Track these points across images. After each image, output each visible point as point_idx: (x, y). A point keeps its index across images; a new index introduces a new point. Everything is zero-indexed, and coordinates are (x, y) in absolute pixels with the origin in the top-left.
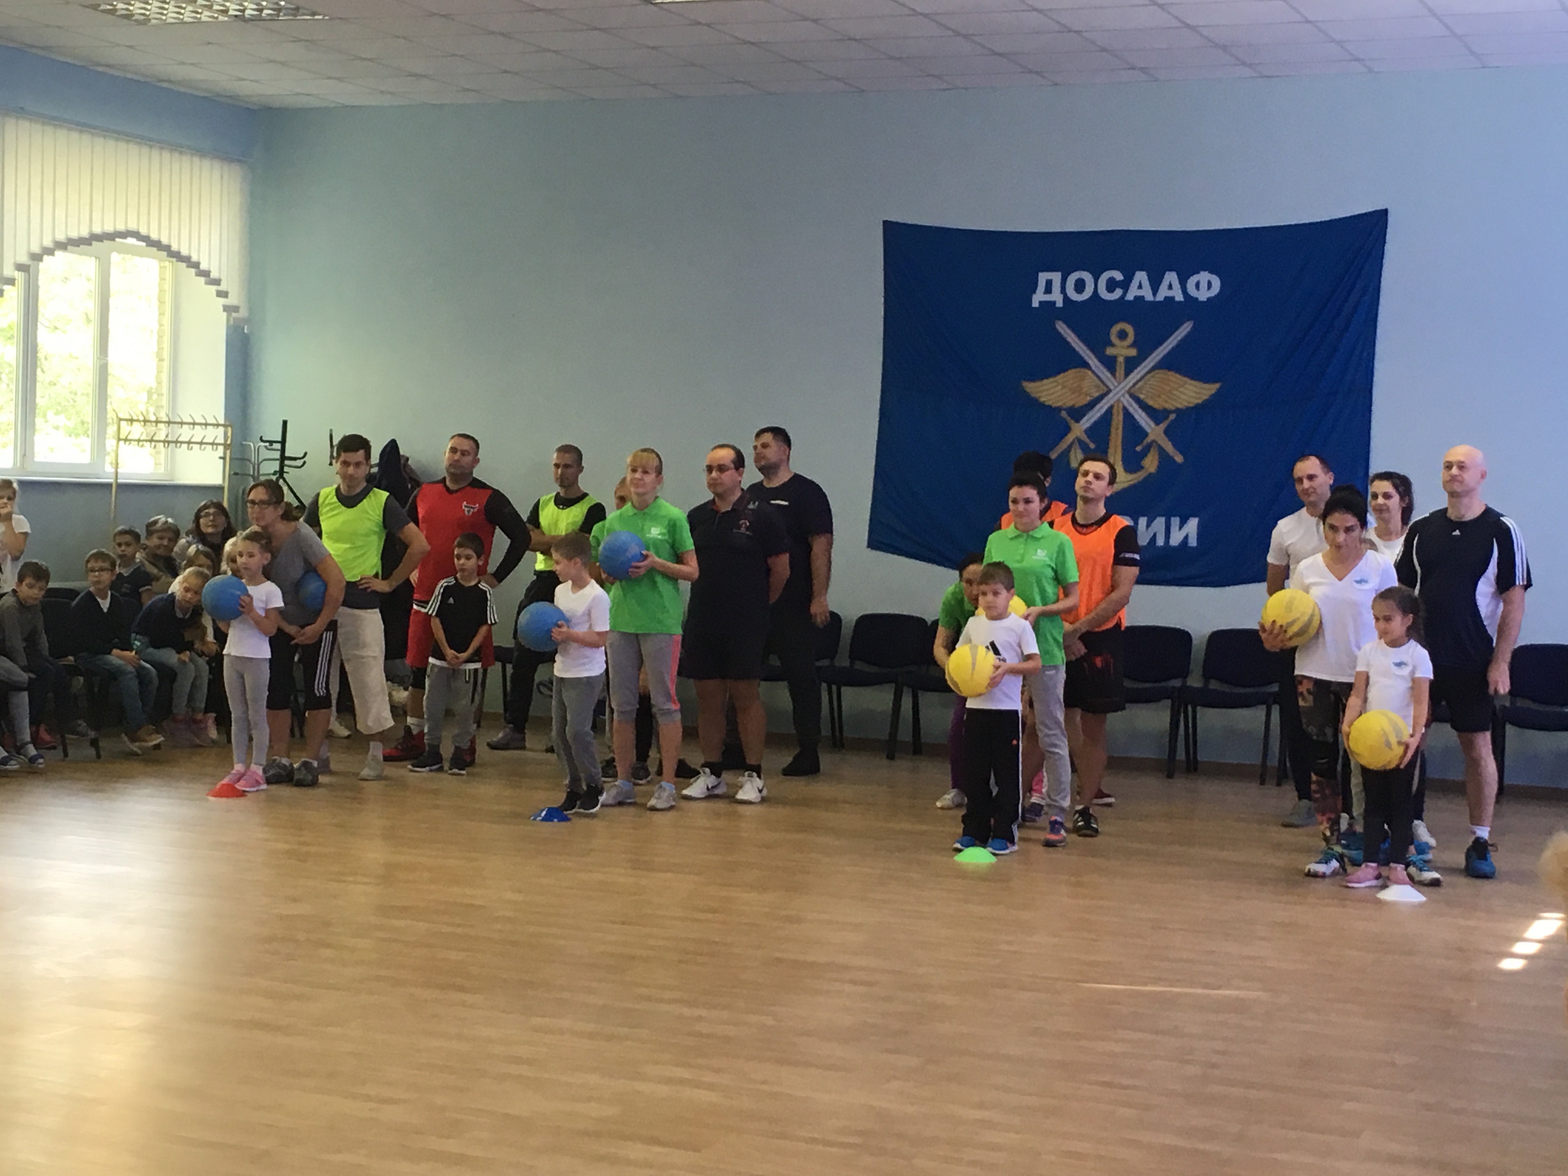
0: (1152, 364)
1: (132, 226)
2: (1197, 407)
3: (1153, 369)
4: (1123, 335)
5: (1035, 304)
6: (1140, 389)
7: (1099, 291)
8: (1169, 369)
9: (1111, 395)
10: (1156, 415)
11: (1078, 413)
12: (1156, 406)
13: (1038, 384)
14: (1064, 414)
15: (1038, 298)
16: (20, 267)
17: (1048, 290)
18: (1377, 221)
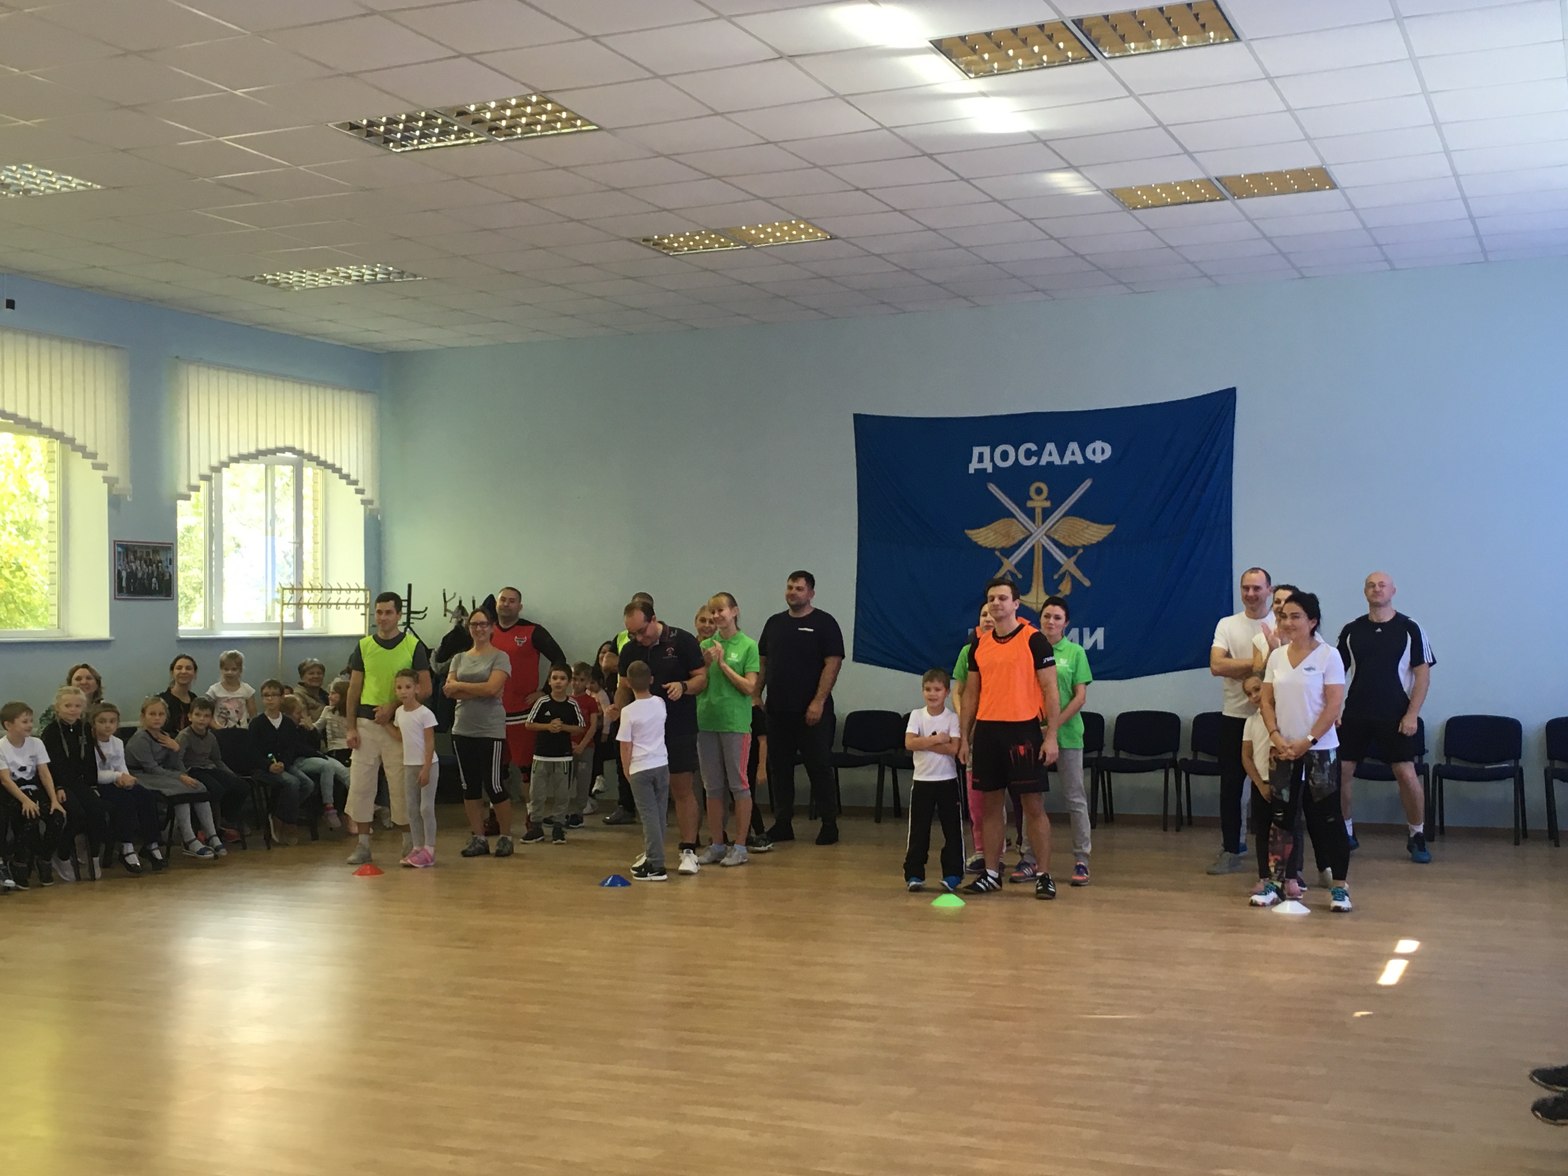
0: (1063, 512)
1: (289, 443)
2: (1099, 542)
3: (1064, 515)
4: (1039, 491)
5: (971, 471)
6: (1056, 530)
7: (1019, 459)
9: (1032, 537)
10: (1068, 551)
12: (1067, 544)
13: (977, 531)
14: (997, 553)
15: (973, 466)
16: (203, 477)
18: (1228, 397)
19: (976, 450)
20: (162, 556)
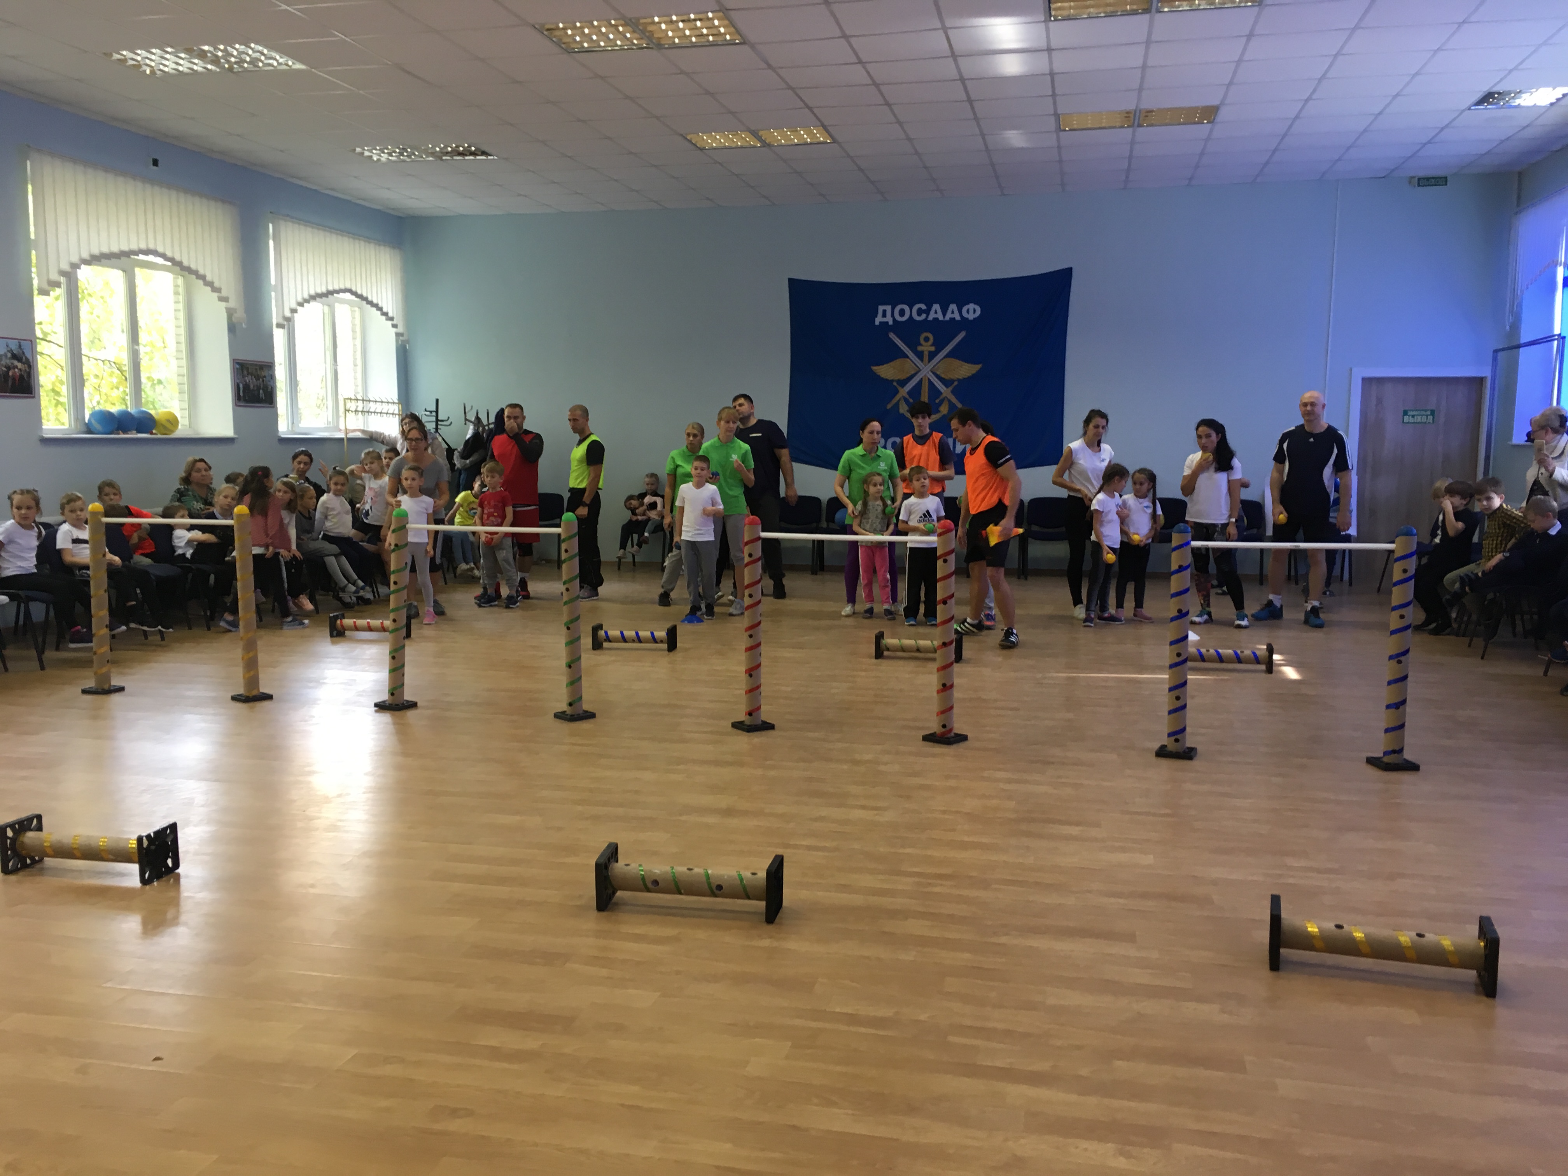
0: (944, 355)
1: (348, 286)
2: (969, 378)
3: (945, 357)
4: (927, 339)
5: (877, 323)
6: (938, 368)
7: (913, 314)
8: (953, 357)
9: (921, 372)
11: (903, 383)
12: (947, 378)
13: (880, 367)
14: (895, 384)
15: (878, 320)
17: (884, 315)
18: (1066, 275)
19: (881, 308)
20: (265, 373)
